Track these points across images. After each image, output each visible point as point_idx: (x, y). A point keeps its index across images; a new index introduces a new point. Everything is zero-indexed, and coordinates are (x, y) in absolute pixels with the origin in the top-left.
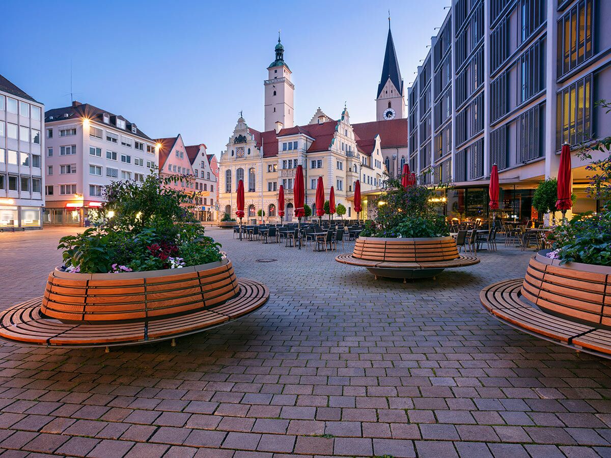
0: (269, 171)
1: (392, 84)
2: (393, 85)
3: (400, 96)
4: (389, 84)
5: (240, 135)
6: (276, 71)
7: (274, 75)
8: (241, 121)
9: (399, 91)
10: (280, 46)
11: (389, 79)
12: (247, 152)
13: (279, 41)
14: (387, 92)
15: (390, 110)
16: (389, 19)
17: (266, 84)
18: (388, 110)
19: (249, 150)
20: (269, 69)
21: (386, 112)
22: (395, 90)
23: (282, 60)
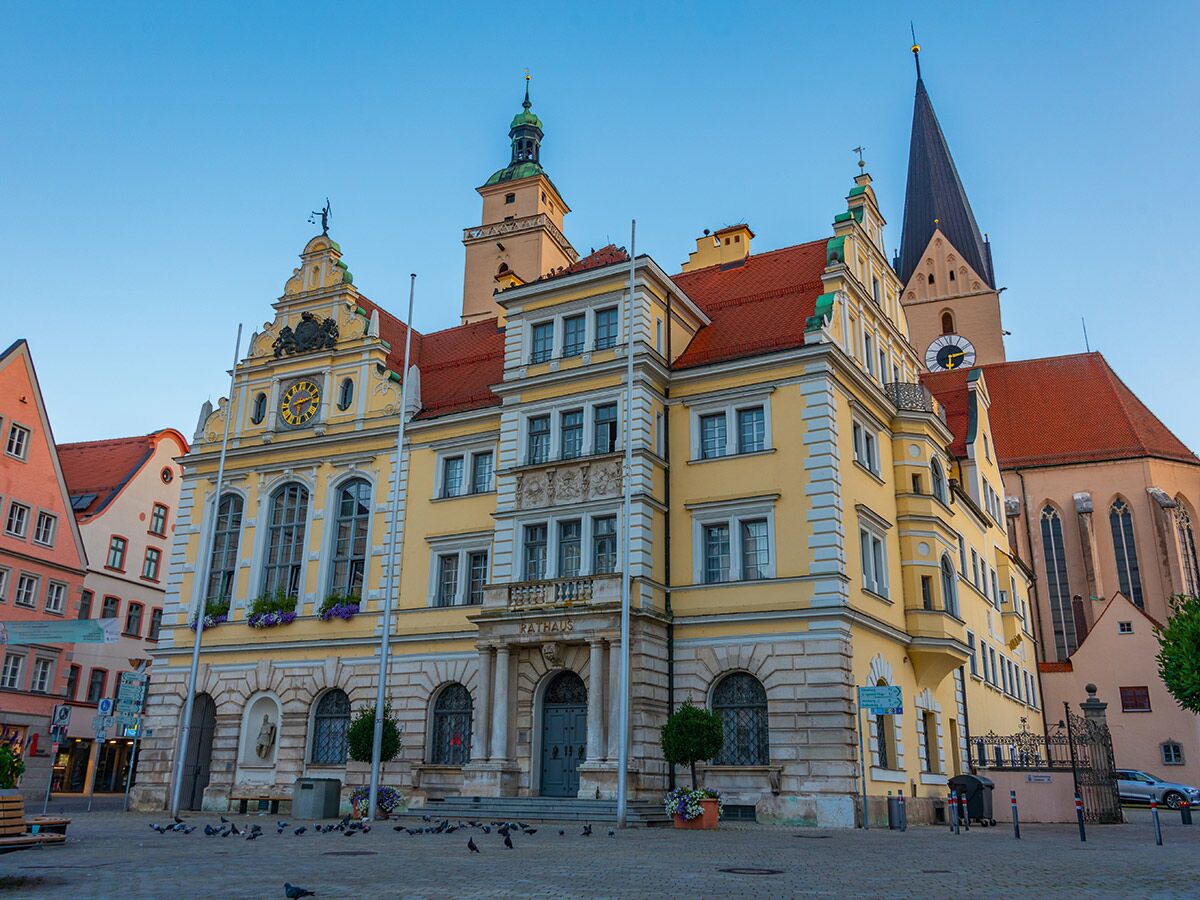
0: (446, 495)
1: (949, 248)
2: (956, 253)
3: (985, 288)
4: (940, 249)
5: (307, 317)
6: (510, 198)
7: (504, 211)
8: (321, 250)
9: (980, 273)
10: (528, 117)
11: (938, 234)
12: (337, 398)
13: (526, 104)
14: (931, 279)
15: (954, 340)
16: (916, 50)
17: (470, 241)
18: (944, 341)
19: (348, 384)
20: (484, 190)
21: (936, 347)
22: (963, 270)
23: (536, 161)
